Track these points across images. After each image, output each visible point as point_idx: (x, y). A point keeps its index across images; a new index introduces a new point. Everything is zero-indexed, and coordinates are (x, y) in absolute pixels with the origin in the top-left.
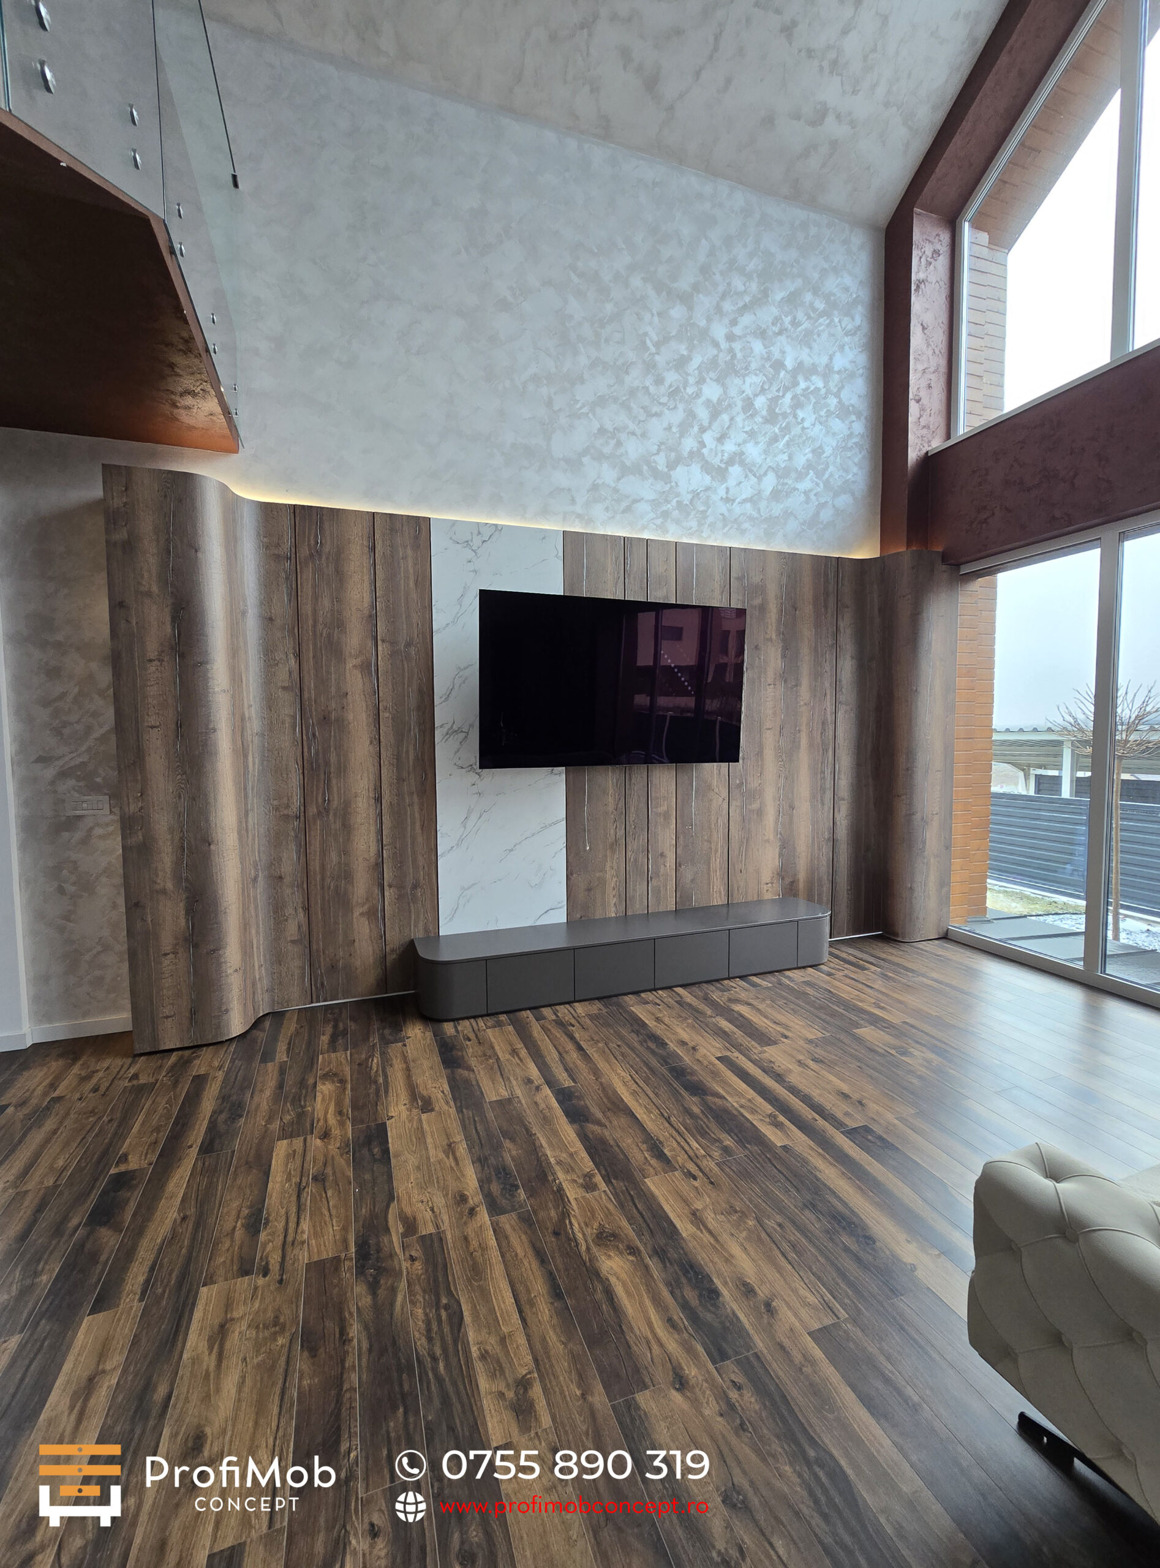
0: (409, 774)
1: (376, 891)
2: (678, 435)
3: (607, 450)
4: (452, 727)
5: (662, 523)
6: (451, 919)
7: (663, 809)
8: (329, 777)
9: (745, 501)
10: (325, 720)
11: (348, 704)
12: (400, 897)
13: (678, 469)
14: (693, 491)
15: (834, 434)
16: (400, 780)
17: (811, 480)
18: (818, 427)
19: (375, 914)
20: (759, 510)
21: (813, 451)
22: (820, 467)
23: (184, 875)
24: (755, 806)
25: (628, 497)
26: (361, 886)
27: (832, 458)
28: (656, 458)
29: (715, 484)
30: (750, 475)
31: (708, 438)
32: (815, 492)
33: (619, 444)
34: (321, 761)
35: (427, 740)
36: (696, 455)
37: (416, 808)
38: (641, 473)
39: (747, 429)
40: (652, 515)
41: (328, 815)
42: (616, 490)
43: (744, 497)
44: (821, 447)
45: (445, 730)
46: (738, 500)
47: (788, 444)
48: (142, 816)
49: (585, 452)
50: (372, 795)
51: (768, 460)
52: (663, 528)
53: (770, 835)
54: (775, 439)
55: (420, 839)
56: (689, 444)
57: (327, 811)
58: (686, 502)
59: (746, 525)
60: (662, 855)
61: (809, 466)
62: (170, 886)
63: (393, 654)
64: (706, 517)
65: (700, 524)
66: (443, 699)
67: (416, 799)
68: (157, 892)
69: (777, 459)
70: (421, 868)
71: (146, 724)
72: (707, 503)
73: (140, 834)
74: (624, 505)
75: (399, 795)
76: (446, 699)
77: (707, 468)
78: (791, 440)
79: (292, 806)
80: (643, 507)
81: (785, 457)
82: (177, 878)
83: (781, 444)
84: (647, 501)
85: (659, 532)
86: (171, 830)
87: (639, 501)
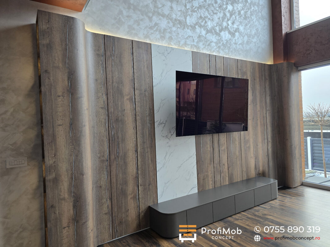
0: (147, 140)
1: (136, 188)
2: (222, 21)
3: (203, 24)
4: (160, 122)
5: (218, 50)
6: (162, 196)
7: (223, 148)
8: (119, 143)
9: (240, 44)
10: (117, 120)
11: (125, 114)
12: (144, 189)
13: (222, 32)
14: (226, 40)
15: (261, 25)
16: (144, 143)
17: (256, 39)
18: (257, 22)
19: (136, 198)
20: (243, 47)
21: (256, 29)
22: (258, 35)
23: (73, 190)
24: (248, 145)
25: (209, 40)
26: (131, 187)
27: (261, 32)
28: (216, 28)
29: (232, 38)
30: (241, 35)
31: (230, 22)
32: (257, 42)
33: (206, 22)
34: (116, 137)
35: (152, 127)
36: (226, 28)
37: (149, 153)
38: (212, 33)
39: (239, 21)
40: (215, 47)
41: (118, 159)
42: (206, 38)
43: (239, 43)
44: (258, 28)
45: (158, 123)
46: (238, 44)
47: (250, 27)
48: (55, 166)
49: (196, 24)
50: (134, 149)
51: (245, 31)
52: (219, 52)
53: (252, 155)
54: (246, 25)
55: (151, 166)
56: (225, 24)
57: (118, 157)
58: (225, 43)
59: (240, 52)
60: (224, 165)
61: (255, 34)
62: (66, 196)
63: (140, 94)
64: (230, 49)
65: (229, 51)
66: (157, 112)
67: (149, 150)
68: (61, 199)
69: (247, 31)
70: (151, 177)
71: (57, 124)
72: (230, 44)
73: (54, 174)
74: (208, 43)
75: (144, 148)
76: (158, 111)
77: (230, 33)
78: (251, 25)
79: (105, 156)
80: (213, 44)
81: (249, 31)
82: (70, 192)
83: (248, 27)
84: (214, 42)
85: (218, 53)
86: (67, 171)
87: (212, 42)
